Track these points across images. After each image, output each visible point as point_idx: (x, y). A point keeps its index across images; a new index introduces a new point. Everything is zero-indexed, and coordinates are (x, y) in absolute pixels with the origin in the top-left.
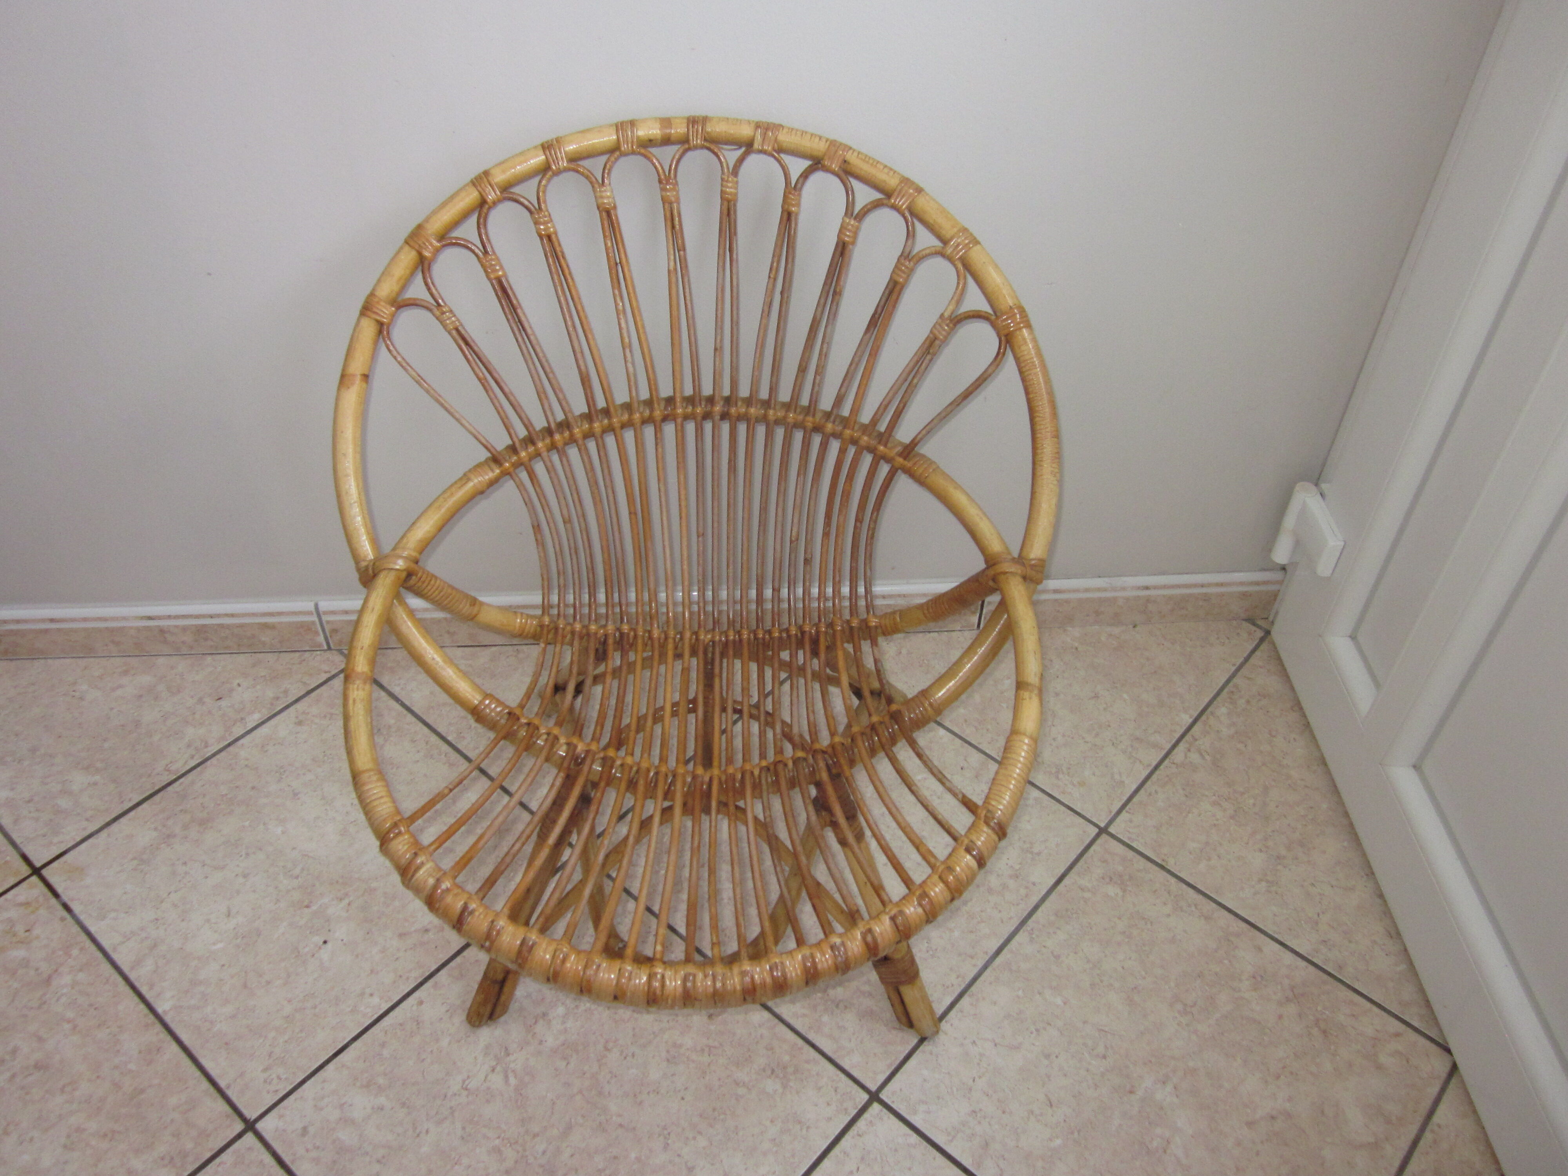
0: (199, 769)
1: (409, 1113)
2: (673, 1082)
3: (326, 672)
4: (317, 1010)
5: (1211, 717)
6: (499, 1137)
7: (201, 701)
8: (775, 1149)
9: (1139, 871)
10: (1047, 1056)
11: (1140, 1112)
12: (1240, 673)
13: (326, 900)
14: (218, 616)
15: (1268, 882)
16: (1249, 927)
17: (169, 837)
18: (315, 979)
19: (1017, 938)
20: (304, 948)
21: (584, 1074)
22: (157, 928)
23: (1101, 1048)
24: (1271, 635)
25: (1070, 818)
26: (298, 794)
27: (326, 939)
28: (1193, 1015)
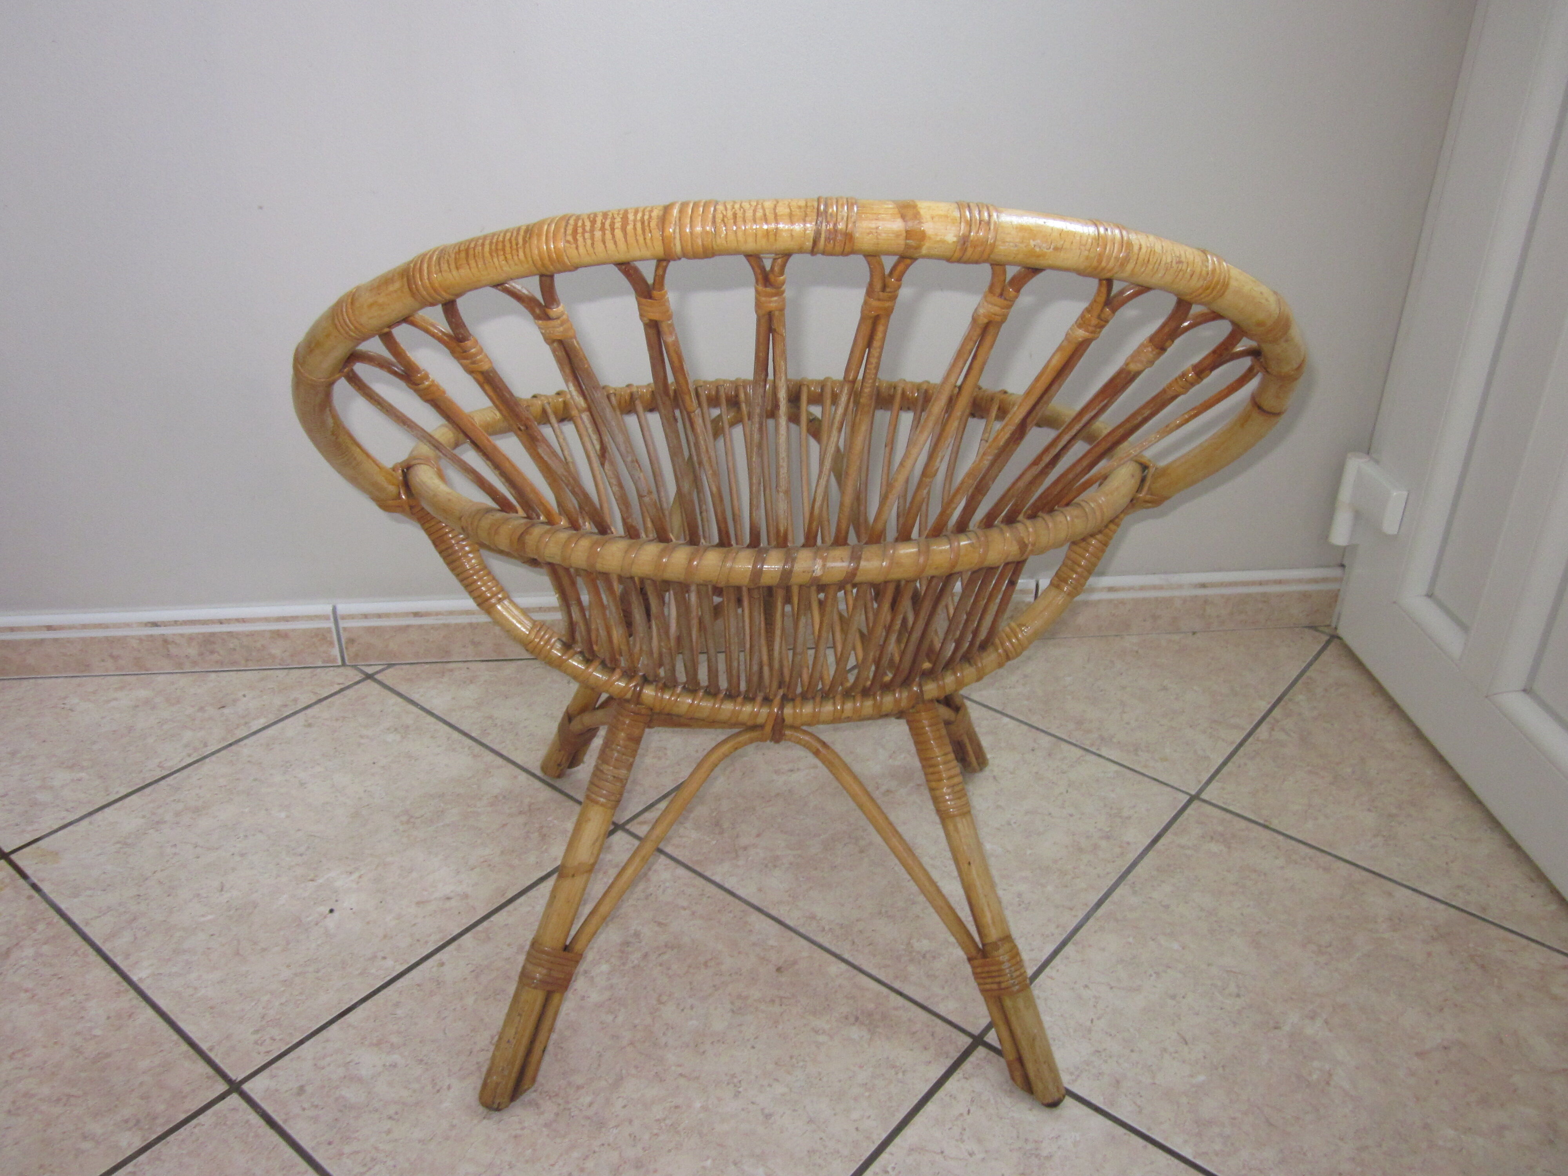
0: (194, 766)
1: (427, 1070)
3: (339, 684)
4: (320, 974)
5: (1290, 704)
7: (201, 709)
8: (867, 1094)
9: (1241, 830)
10: (1173, 997)
11: (1290, 1046)
12: (1312, 668)
13: (333, 874)
14: (229, 621)
15: (1384, 836)
16: (1374, 876)
17: (158, 824)
18: (319, 945)
19: (1118, 891)
20: (307, 917)
21: (635, 1026)
22: (139, 903)
23: (1232, 988)
24: (1339, 638)
25: (1156, 787)
26: (305, 783)
27: (333, 907)
28: (1330, 954)
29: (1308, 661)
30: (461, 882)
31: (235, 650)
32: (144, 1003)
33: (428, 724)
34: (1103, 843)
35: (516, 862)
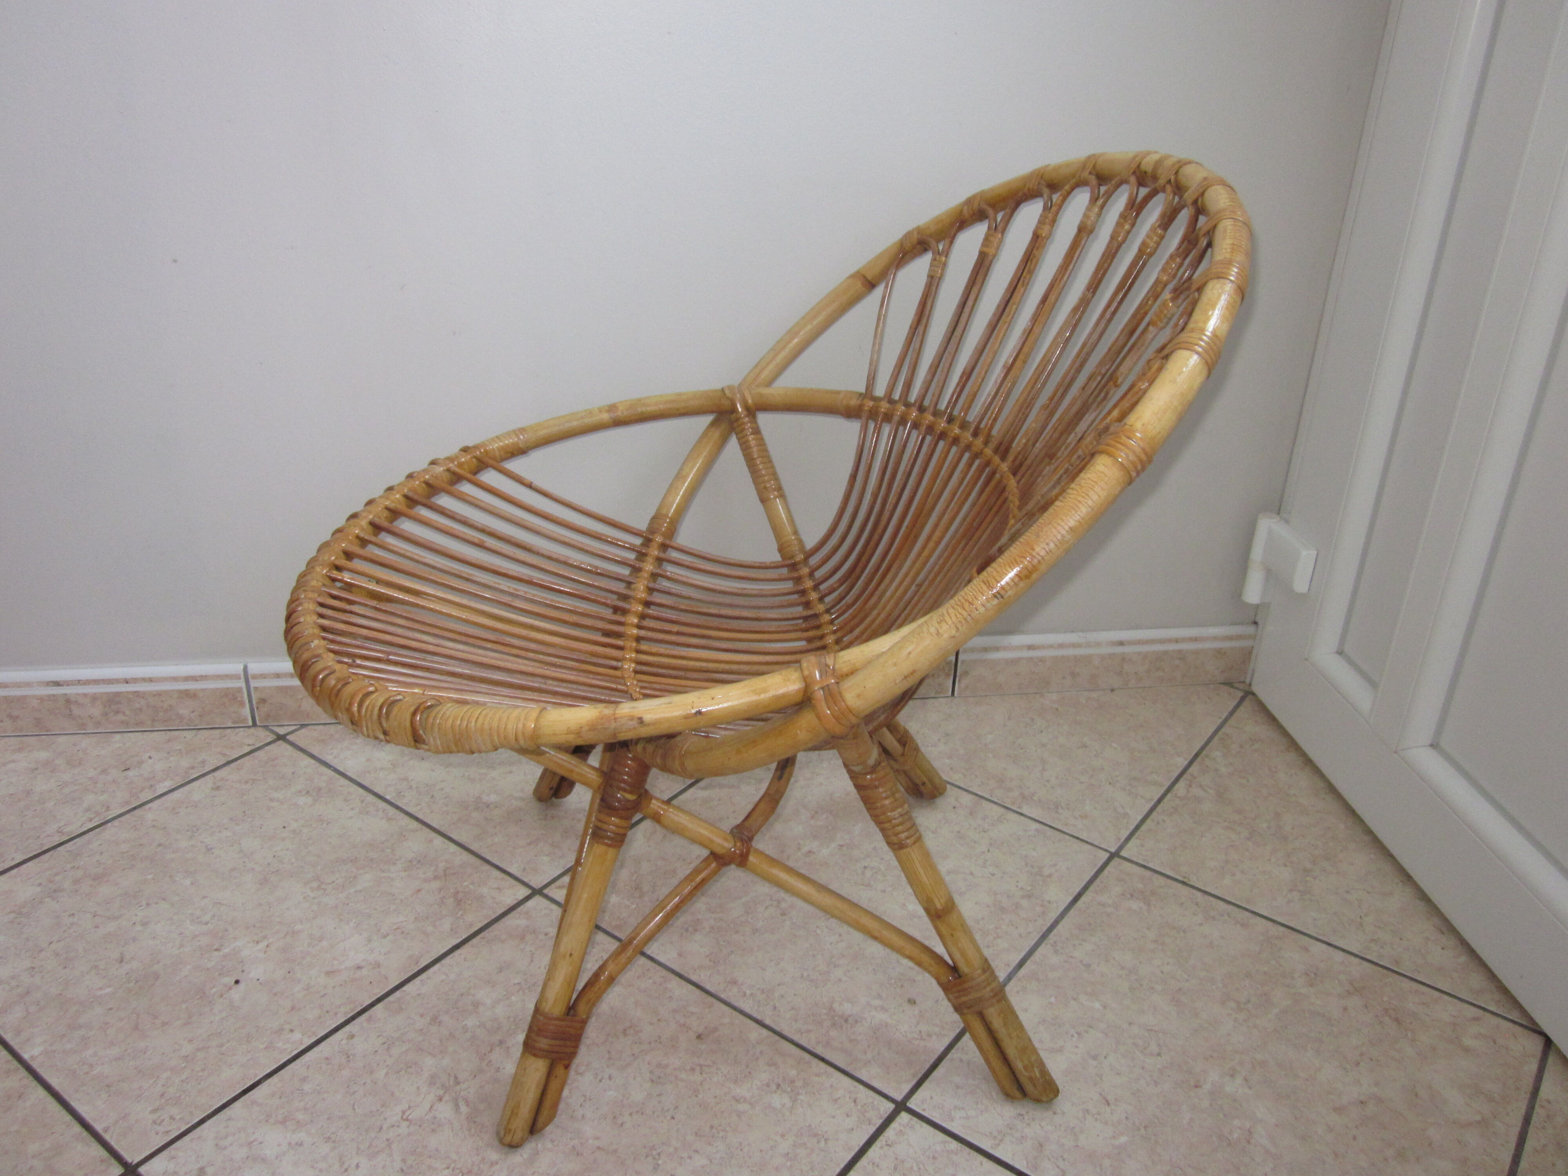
0: (97, 830)
1: (335, 1148)
2: (660, 1102)
3: (249, 745)
4: (224, 1048)
5: (1207, 760)
6: (448, 1168)
7: (105, 772)
8: (789, 1164)
9: (1160, 887)
10: (1095, 1058)
11: (1211, 1105)
12: (1227, 724)
13: (239, 943)
15: (1300, 891)
16: (1290, 931)
17: (55, 892)
18: (223, 1019)
19: (1041, 950)
20: (211, 988)
22: (33, 976)
23: (1154, 1048)
24: (1253, 694)
25: (1077, 845)
26: (212, 849)
27: (238, 978)
28: (1248, 1011)
29: (1224, 717)
30: (372, 951)
31: (141, 710)
32: (35, 1083)
33: (343, 787)
34: (1025, 903)
35: (430, 929)
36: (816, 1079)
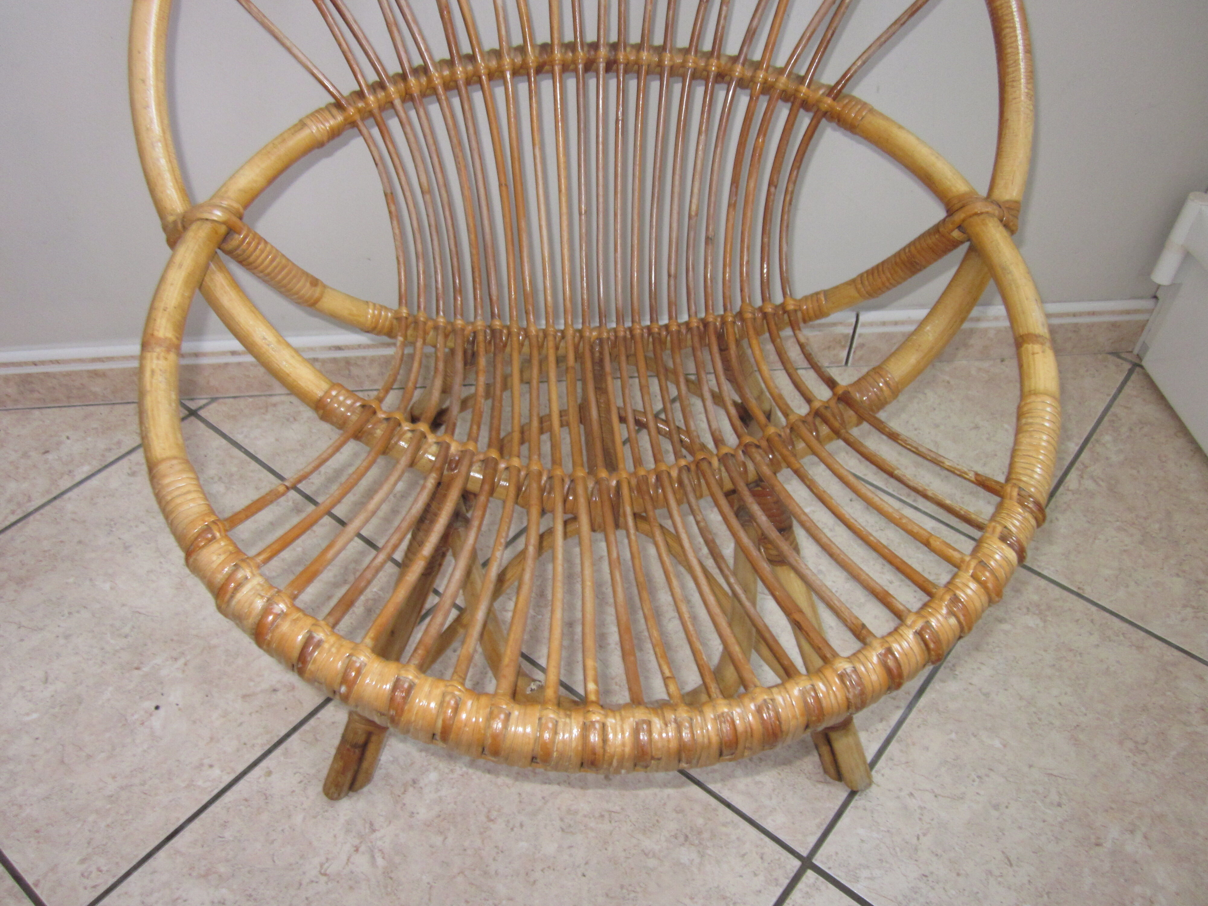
0: (19, 525)
4: (146, 787)
5: (1097, 445)
7: (25, 455)
9: (1056, 600)
10: (996, 807)
11: (1112, 867)
12: (1116, 402)
13: (158, 661)
14: (43, 363)
15: (1193, 607)
16: (1185, 655)
18: (144, 751)
20: (133, 715)
21: (465, 850)
23: (1054, 797)
24: (1141, 367)
26: (129, 547)
27: (158, 704)
28: (1147, 753)
29: (1112, 394)
31: (54, 388)
33: (252, 471)
36: (724, 829)
